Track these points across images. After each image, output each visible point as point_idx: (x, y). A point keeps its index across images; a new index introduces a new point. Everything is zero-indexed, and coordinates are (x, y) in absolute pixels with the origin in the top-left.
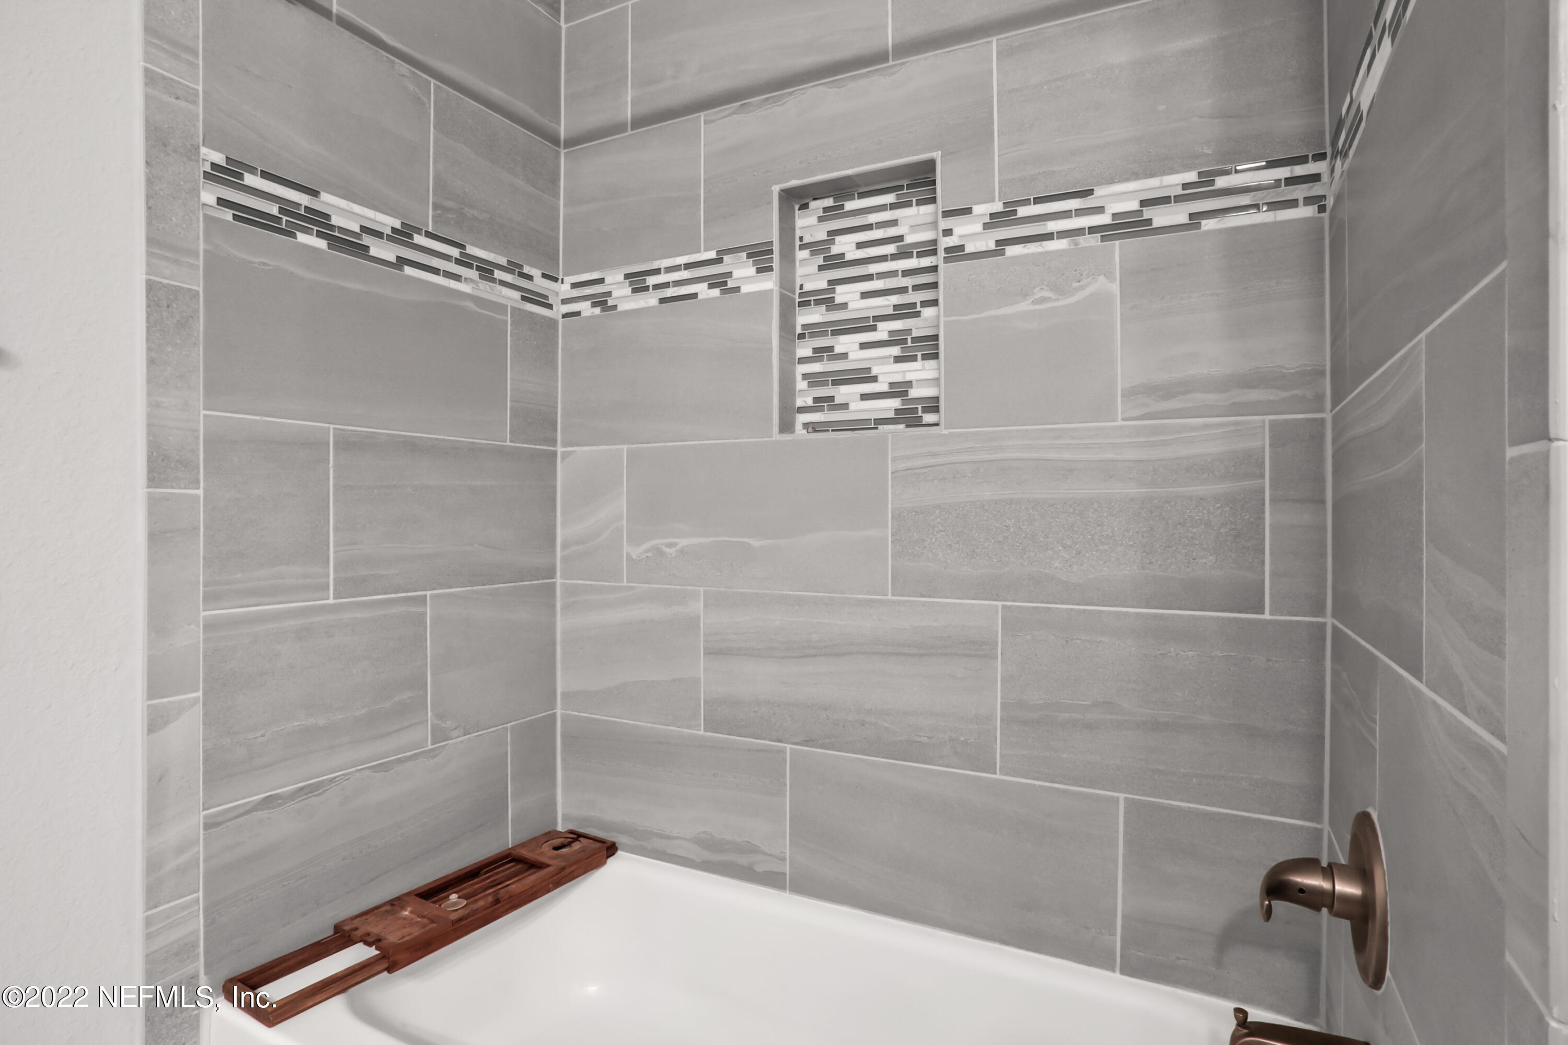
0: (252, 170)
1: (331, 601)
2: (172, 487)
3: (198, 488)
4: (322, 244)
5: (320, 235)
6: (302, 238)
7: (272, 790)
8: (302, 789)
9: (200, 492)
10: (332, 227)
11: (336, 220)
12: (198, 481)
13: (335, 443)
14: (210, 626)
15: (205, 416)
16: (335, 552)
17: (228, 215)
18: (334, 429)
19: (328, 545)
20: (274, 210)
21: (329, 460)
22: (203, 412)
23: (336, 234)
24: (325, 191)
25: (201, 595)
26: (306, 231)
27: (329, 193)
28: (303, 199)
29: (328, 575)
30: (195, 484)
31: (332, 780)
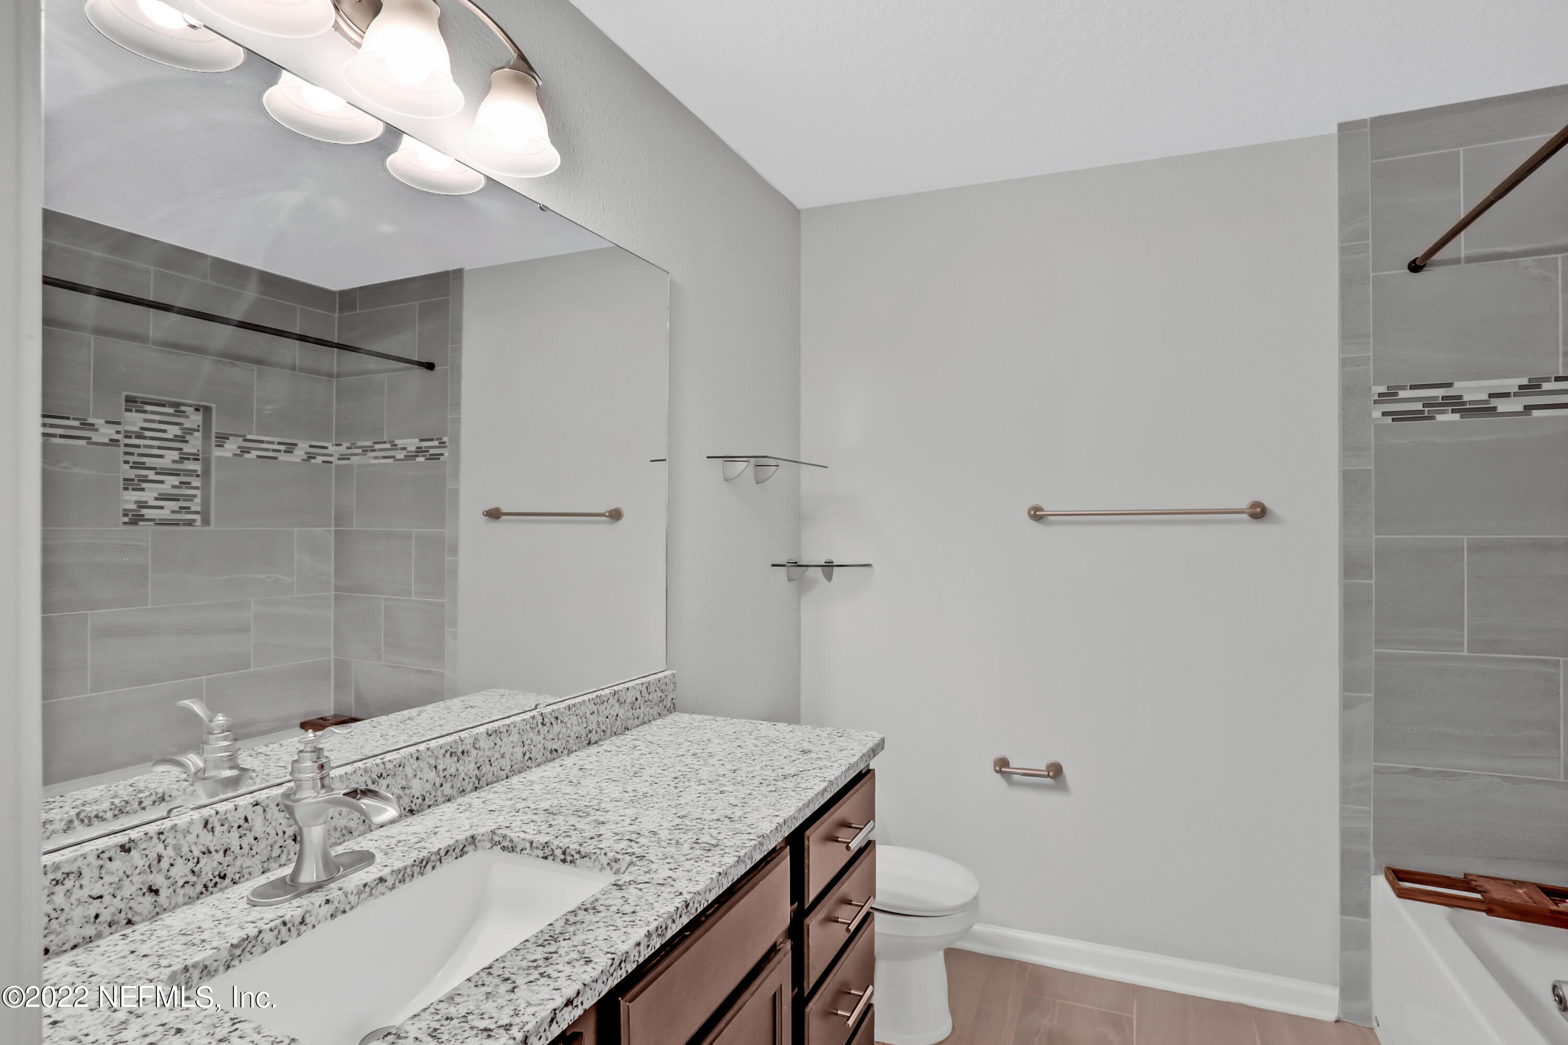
0: (1403, 388)
1: (1465, 653)
2: (1357, 579)
3: (1372, 579)
4: (1456, 417)
5: (1453, 411)
6: (1440, 418)
7: (1418, 765)
8: (1440, 772)
9: (1373, 581)
10: (1464, 403)
11: (1466, 398)
12: (1371, 576)
13: (1469, 548)
14: (1378, 657)
15: (1376, 539)
16: (1468, 621)
17: (1389, 419)
18: (1467, 538)
19: (1463, 616)
20: (1419, 406)
21: (1463, 559)
22: (1375, 537)
23: (1468, 406)
24: (1456, 381)
25: (1374, 639)
26: (1444, 412)
27: (1459, 381)
28: (1440, 392)
29: (1463, 636)
30: (1370, 577)
31: (1464, 774)
